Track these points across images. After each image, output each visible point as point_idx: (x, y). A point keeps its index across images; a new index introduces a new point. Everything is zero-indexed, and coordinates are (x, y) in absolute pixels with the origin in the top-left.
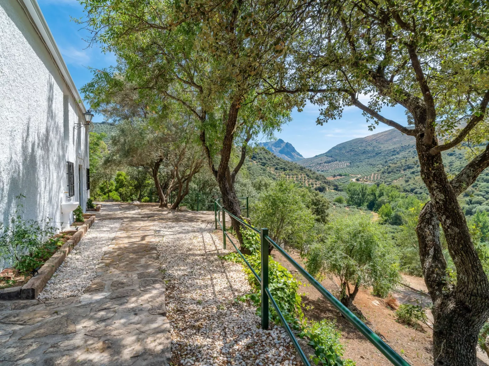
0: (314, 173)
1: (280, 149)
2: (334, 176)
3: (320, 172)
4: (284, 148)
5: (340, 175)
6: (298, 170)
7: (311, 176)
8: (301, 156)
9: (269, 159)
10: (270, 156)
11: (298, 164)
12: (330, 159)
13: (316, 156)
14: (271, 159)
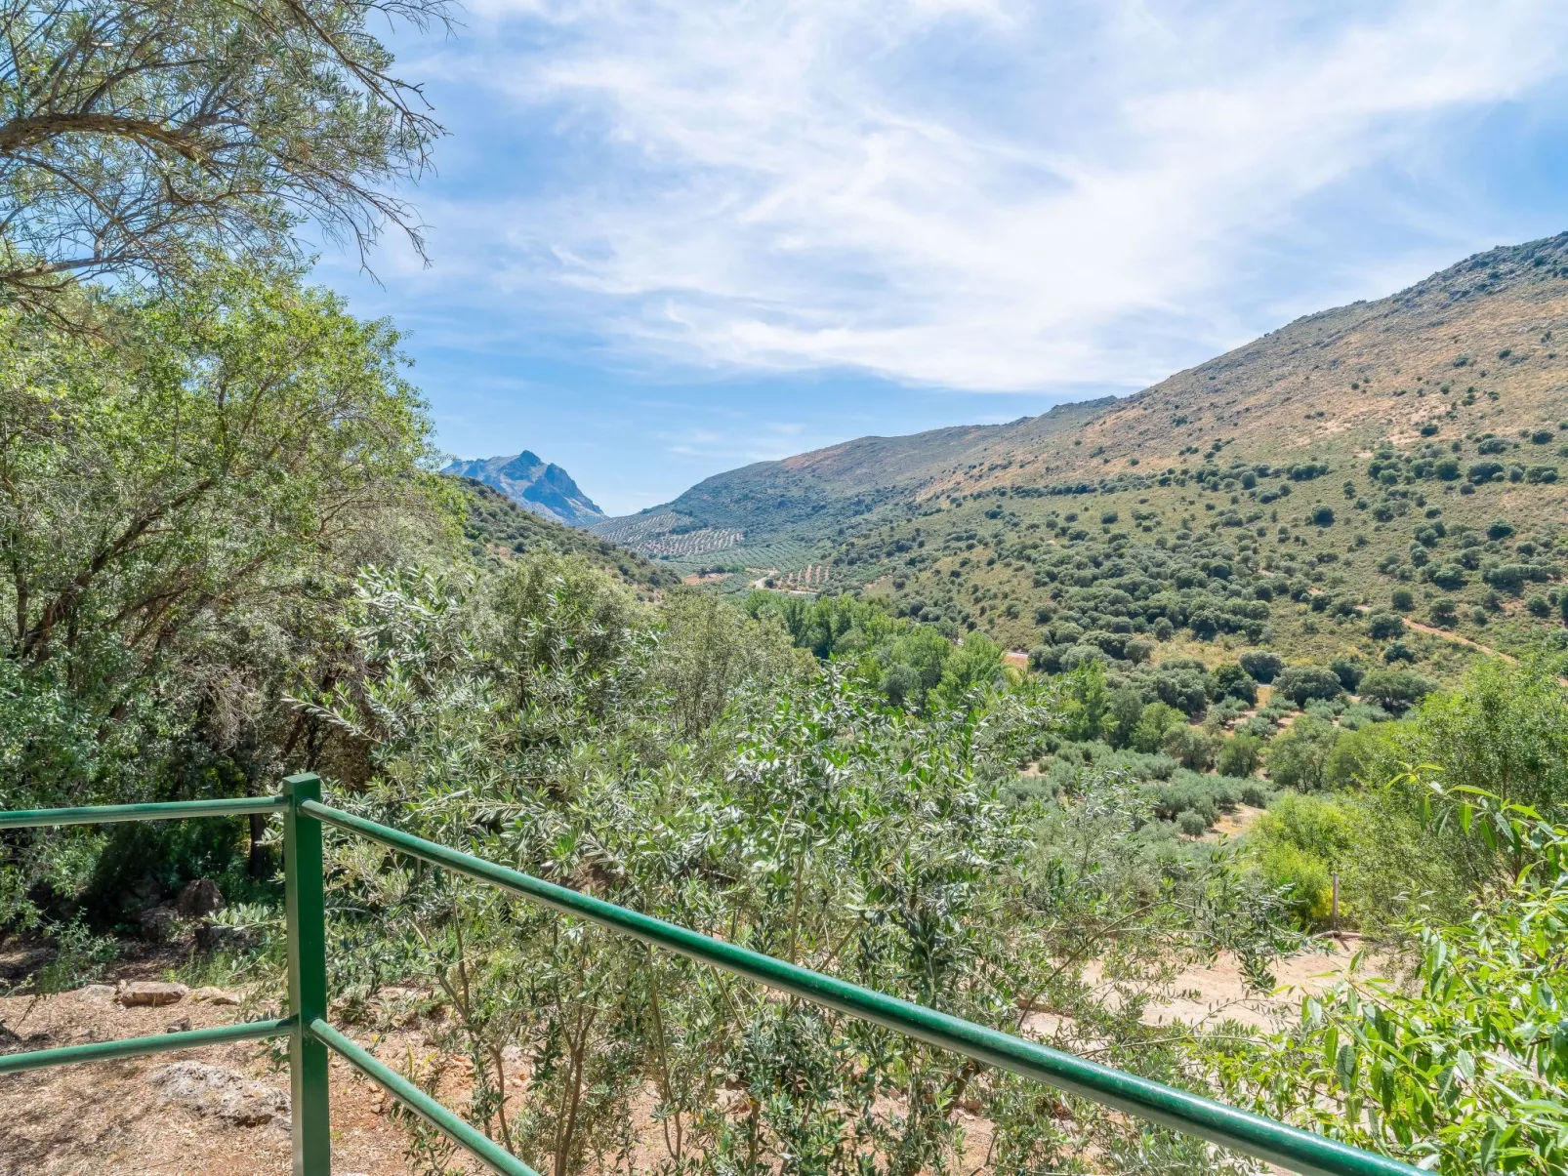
0: (644, 564)
1: (525, 484)
2: (703, 573)
3: (657, 560)
4: (539, 482)
5: (720, 570)
6: (594, 554)
7: (635, 571)
8: (596, 509)
9: (493, 515)
10: (495, 506)
11: (591, 533)
12: (687, 521)
13: (645, 512)
14: (500, 516)
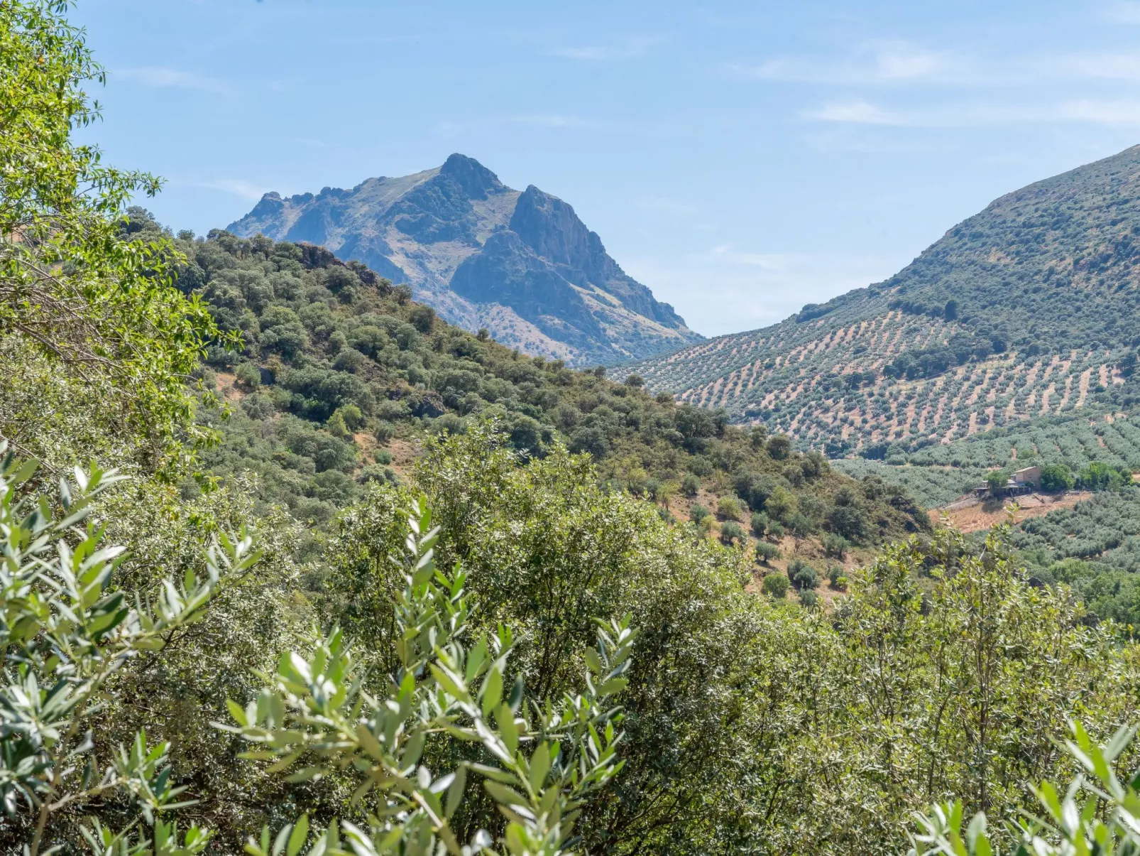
1: (458, 253)
2: (995, 495)
4: (498, 244)
5: (1050, 484)
8: (664, 314)
9: (370, 349)
10: (373, 323)
12: (939, 334)
13: (810, 313)
14: (390, 350)
